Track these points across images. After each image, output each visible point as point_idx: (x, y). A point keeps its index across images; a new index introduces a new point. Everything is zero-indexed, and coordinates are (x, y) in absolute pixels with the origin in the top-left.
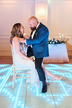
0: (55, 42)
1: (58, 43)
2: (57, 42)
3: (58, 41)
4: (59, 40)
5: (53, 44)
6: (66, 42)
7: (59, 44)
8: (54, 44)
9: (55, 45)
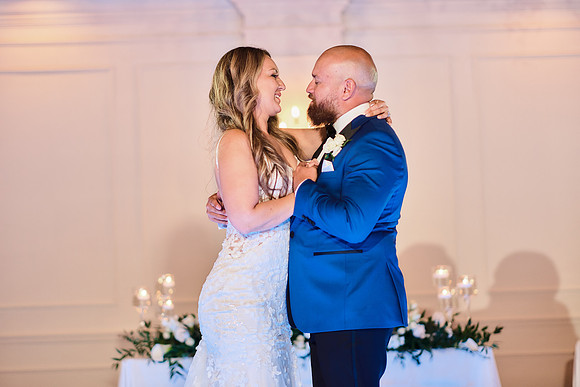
0: (409, 335)
1: (435, 347)
2: (419, 332)
3: (430, 326)
4: (439, 318)
5: (395, 354)
6: (498, 331)
7: (436, 353)
8: (401, 349)
9: (407, 356)
